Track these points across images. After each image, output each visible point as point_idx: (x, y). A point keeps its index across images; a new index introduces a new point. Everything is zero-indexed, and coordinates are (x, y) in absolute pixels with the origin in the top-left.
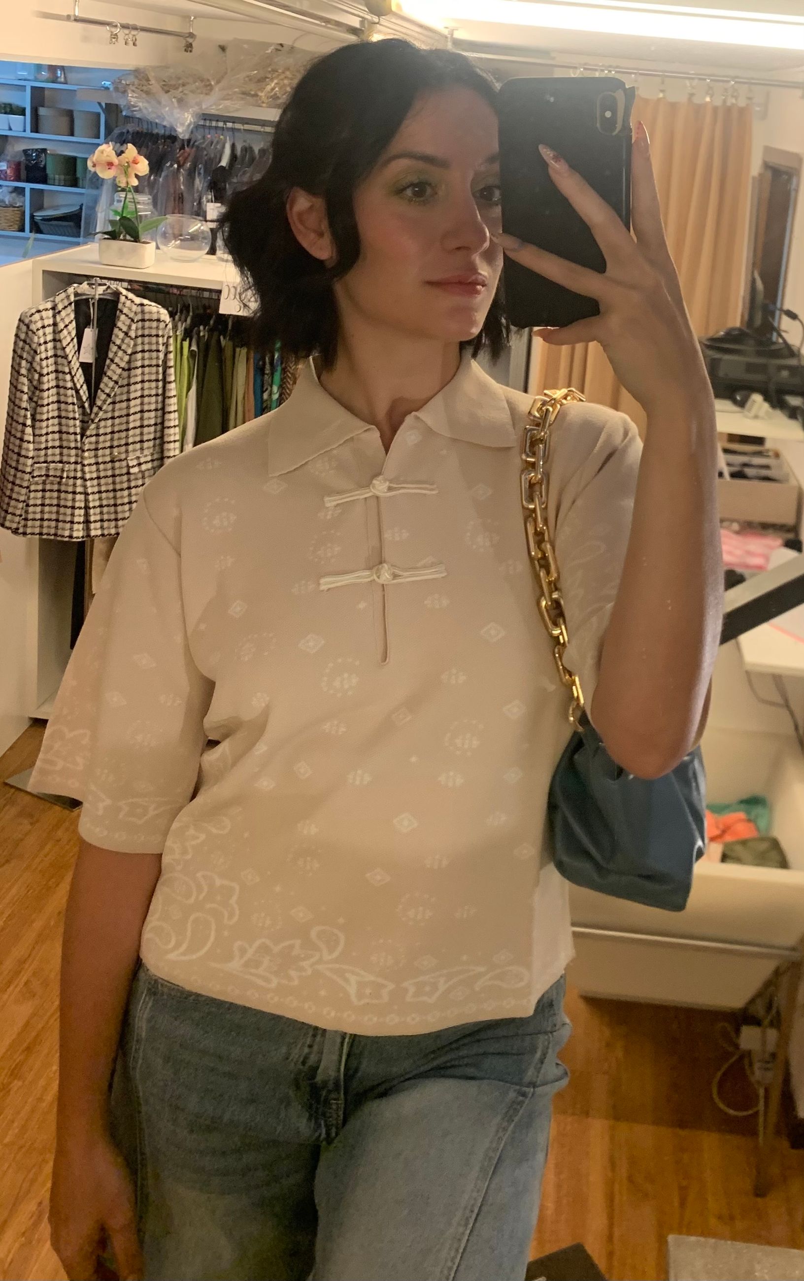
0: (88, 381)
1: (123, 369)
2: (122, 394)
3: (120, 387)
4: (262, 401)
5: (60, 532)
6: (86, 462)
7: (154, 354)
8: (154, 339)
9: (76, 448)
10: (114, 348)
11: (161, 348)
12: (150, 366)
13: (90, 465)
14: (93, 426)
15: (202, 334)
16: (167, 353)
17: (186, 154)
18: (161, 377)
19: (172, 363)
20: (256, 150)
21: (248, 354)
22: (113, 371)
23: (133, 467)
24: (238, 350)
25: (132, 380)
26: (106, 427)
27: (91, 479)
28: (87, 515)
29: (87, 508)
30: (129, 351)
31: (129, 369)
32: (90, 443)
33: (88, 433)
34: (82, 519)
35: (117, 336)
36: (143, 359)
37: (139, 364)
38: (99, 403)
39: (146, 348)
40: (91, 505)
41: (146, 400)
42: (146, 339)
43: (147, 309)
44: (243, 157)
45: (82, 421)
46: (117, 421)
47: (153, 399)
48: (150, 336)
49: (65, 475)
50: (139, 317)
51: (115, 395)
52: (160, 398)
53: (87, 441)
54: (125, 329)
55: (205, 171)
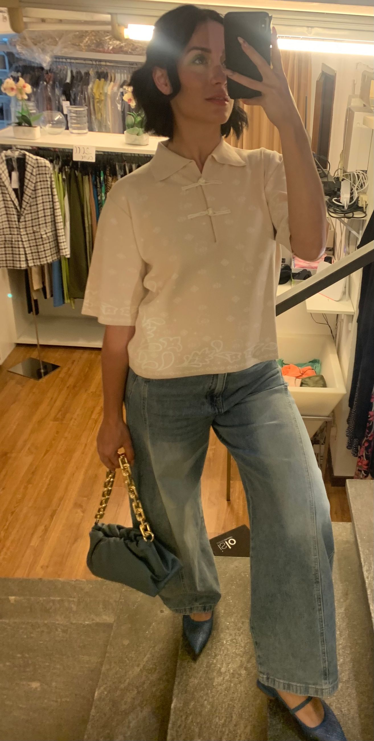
0: (17, 197)
1: (33, 190)
2: (33, 202)
3: (33, 198)
4: (98, 201)
5: (15, 265)
6: (22, 234)
7: (46, 183)
8: (44, 176)
9: (17, 228)
10: (26, 181)
11: (49, 179)
12: (45, 188)
13: (24, 235)
14: (22, 217)
15: (67, 170)
16: (51, 182)
17: (49, 77)
18: (50, 193)
19: (54, 186)
20: (83, 74)
21: (89, 179)
22: (28, 192)
23: (43, 234)
24: (84, 177)
25: (37, 195)
26: (29, 217)
27: (26, 241)
28: (26, 257)
29: (26, 254)
30: (34, 182)
31: (35, 190)
32: (23, 225)
33: (21, 220)
34: (24, 259)
35: (27, 175)
36: (41, 185)
37: (39, 187)
38: (24, 206)
39: (42, 180)
40: (27, 252)
41: (45, 204)
42: (41, 176)
43: (39, 161)
44: (77, 76)
45: (18, 215)
46: (33, 214)
47: (48, 204)
48: (42, 174)
49: (13, 240)
50: (36, 165)
51: (31, 203)
52: (51, 203)
53: (21, 224)
54: (30, 171)
55: (60, 85)
